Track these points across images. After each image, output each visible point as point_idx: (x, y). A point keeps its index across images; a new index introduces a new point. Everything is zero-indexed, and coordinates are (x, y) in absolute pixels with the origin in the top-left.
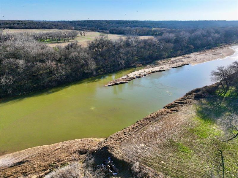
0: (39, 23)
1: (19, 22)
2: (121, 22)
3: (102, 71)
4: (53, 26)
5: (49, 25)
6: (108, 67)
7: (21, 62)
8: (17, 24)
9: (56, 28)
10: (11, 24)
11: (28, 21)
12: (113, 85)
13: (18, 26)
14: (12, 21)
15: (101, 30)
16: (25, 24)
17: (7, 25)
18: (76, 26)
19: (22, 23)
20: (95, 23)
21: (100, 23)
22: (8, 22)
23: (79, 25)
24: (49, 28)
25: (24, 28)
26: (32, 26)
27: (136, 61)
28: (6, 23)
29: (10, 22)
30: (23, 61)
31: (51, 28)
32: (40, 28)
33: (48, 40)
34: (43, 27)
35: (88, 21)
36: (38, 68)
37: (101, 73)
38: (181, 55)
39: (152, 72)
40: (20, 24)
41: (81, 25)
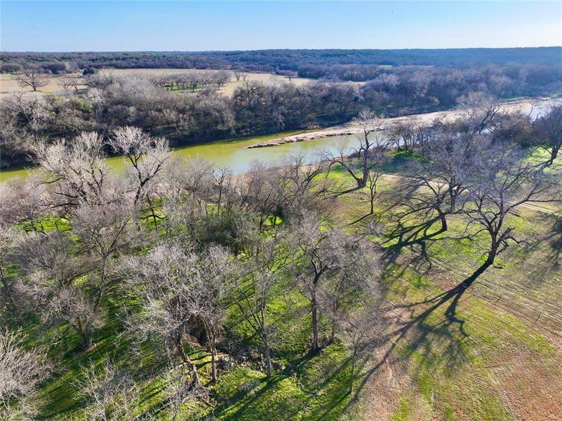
0: (164, 56)
1: (126, 56)
2: (334, 52)
3: (247, 132)
4: (188, 63)
5: (182, 61)
6: (259, 127)
7: (132, 109)
8: (124, 59)
9: (194, 66)
10: (112, 59)
11: (142, 53)
12: (254, 147)
13: (124, 63)
14: (113, 53)
15: (283, 71)
16: (137, 59)
17: (105, 61)
18: (236, 63)
19: (131, 58)
20: (277, 55)
21: (288, 56)
22: (106, 56)
23: (242, 60)
24: (182, 67)
25: (133, 68)
26: (150, 62)
27: (311, 120)
28: (103, 58)
29: (111, 56)
30: (133, 107)
31: (184, 66)
32: (164, 67)
33: (174, 88)
34: (170, 65)
35: (263, 53)
36: (152, 119)
37: (245, 134)
38: (405, 115)
39: (327, 136)
40: (127, 59)
41: (247, 60)
